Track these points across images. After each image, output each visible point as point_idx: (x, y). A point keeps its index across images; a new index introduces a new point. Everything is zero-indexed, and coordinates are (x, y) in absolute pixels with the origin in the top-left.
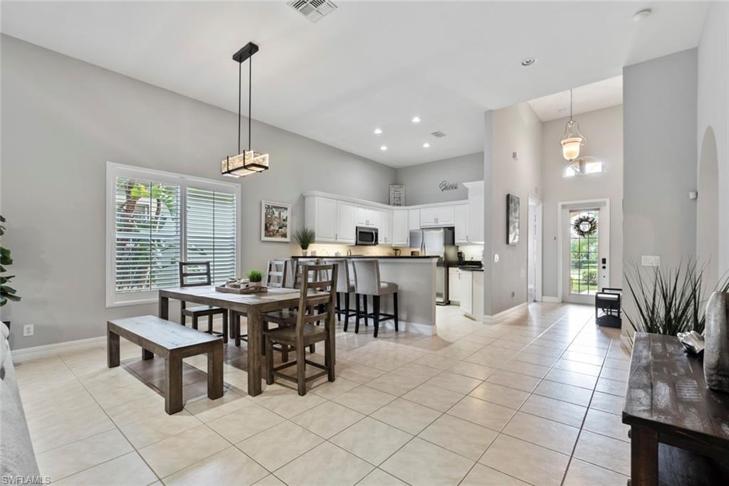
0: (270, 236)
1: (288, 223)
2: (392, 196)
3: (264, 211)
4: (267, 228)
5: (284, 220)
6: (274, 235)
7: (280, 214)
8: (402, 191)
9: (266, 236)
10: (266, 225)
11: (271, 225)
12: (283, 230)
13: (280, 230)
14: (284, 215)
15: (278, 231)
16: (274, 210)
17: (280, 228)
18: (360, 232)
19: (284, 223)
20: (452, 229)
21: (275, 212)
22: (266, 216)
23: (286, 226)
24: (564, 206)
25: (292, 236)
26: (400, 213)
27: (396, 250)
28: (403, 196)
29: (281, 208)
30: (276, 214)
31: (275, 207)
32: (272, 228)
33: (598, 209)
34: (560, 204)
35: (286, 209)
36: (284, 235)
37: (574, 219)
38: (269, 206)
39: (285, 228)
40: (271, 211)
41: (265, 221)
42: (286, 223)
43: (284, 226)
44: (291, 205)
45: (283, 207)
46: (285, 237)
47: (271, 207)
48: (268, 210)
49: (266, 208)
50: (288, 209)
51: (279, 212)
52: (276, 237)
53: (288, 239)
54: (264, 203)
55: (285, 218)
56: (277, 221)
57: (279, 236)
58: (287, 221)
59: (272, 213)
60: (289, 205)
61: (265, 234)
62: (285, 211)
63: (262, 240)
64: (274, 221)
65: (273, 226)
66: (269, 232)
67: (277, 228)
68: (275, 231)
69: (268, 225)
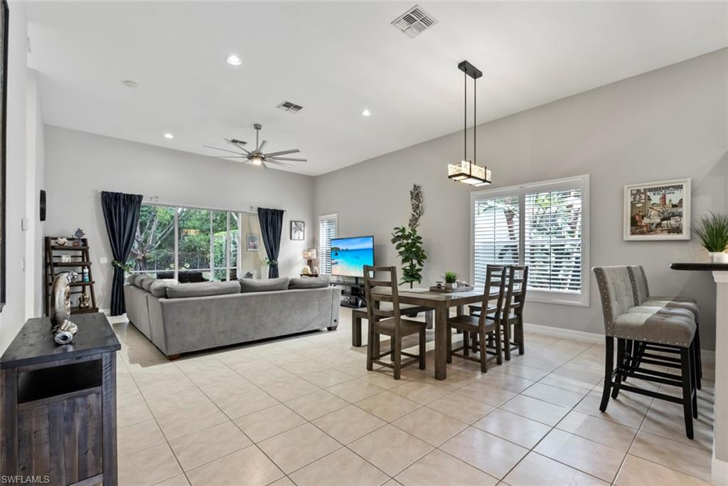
0: (642, 233)
1: (685, 210)
3: (628, 200)
4: (634, 222)
5: (674, 206)
6: (650, 231)
7: (664, 198)
9: (633, 233)
10: (633, 218)
11: (643, 217)
12: (672, 222)
13: (665, 222)
14: (673, 198)
15: (659, 225)
16: (648, 194)
17: (662, 220)
19: (675, 210)
21: (652, 197)
22: (633, 205)
23: (680, 215)
25: (693, 230)
29: (667, 188)
30: (655, 199)
31: (650, 190)
32: (646, 221)
35: (680, 187)
36: (678, 230)
38: (638, 191)
39: (676, 218)
40: (643, 197)
41: (632, 213)
42: (680, 210)
43: (674, 215)
44: (689, 180)
45: (669, 187)
46: (678, 233)
47: (642, 191)
48: (638, 197)
49: (632, 194)
50: (684, 187)
51: (661, 196)
52: (656, 233)
53: (685, 235)
54: (629, 188)
55: (675, 202)
56: (658, 209)
57: (662, 231)
58: (681, 206)
59: (645, 199)
60: (685, 180)
61: (631, 231)
62: (676, 191)
63: (625, 239)
64: (650, 210)
65: (649, 217)
66: (642, 227)
67: (659, 221)
68: (654, 226)
69: (637, 218)
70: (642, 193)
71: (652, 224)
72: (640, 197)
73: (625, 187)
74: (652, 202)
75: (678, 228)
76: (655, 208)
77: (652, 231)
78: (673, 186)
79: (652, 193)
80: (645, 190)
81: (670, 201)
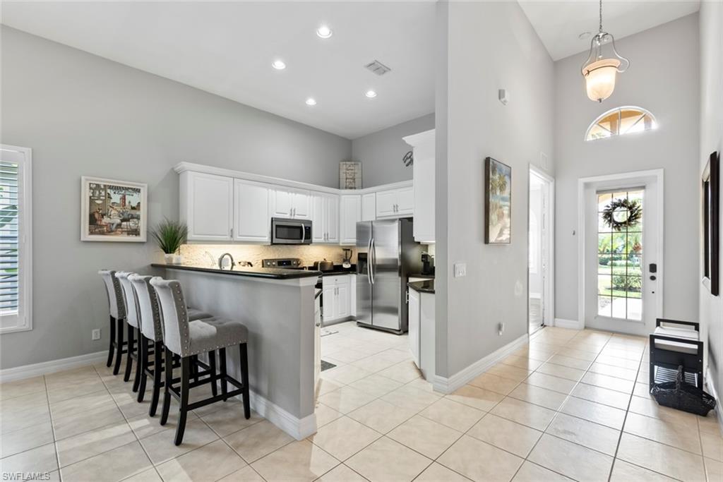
0: (102, 233)
1: (142, 213)
2: (343, 176)
3: (86, 194)
4: (93, 220)
5: (133, 208)
6: (110, 232)
7: (124, 199)
8: (357, 169)
9: (91, 233)
10: (92, 217)
11: (103, 216)
12: (131, 224)
13: (124, 223)
14: (132, 200)
15: (119, 226)
16: (109, 191)
17: (123, 221)
18: (277, 226)
19: (133, 212)
20: (411, 219)
21: (112, 195)
22: (92, 201)
23: (138, 218)
24: (587, 185)
25: (149, 233)
26: (349, 199)
27: (346, 250)
28: (358, 176)
29: (127, 189)
30: (116, 198)
31: (111, 187)
32: (106, 220)
33: (643, 187)
34: (582, 181)
35: (138, 191)
36: (136, 232)
37: (605, 202)
38: (98, 186)
39: (135, 220)
40: (103, 193)
41: (90, 210)
42: (138, 213)
43: (132, 218)
44: (146, 185)
45: (129, 188)
46: (136, 235)
47: (102, 187)
48: (97, 192)
49: (91, 188)
50: (142, 191)
51: (121, 196)
52: (116, 234)
53: (142, 237)
54: (87, 180)
55: (134, 205)
56: (119, 209)
57: (123, 231)
58: (139, 209)
59: (105, 196)
60: (142, 184)
61: (90, 230)
62: (135, 194)
63: (82, 239)
64: (111, 209)
65: (109, 217)
66: (102, 226)
67: (119, 221)
68: (114, 226)
69: (97, 216)
70: (103, 189)
71: (113, 224)
72: (100, 193)
73: (83, 178)
74: (112, 201)
75: (136, 230)
76: (115, 207)
77: (112, 231)
78: (132, 189)
79: (112, 192)
80: (105, 186)
81: (130, 202)
